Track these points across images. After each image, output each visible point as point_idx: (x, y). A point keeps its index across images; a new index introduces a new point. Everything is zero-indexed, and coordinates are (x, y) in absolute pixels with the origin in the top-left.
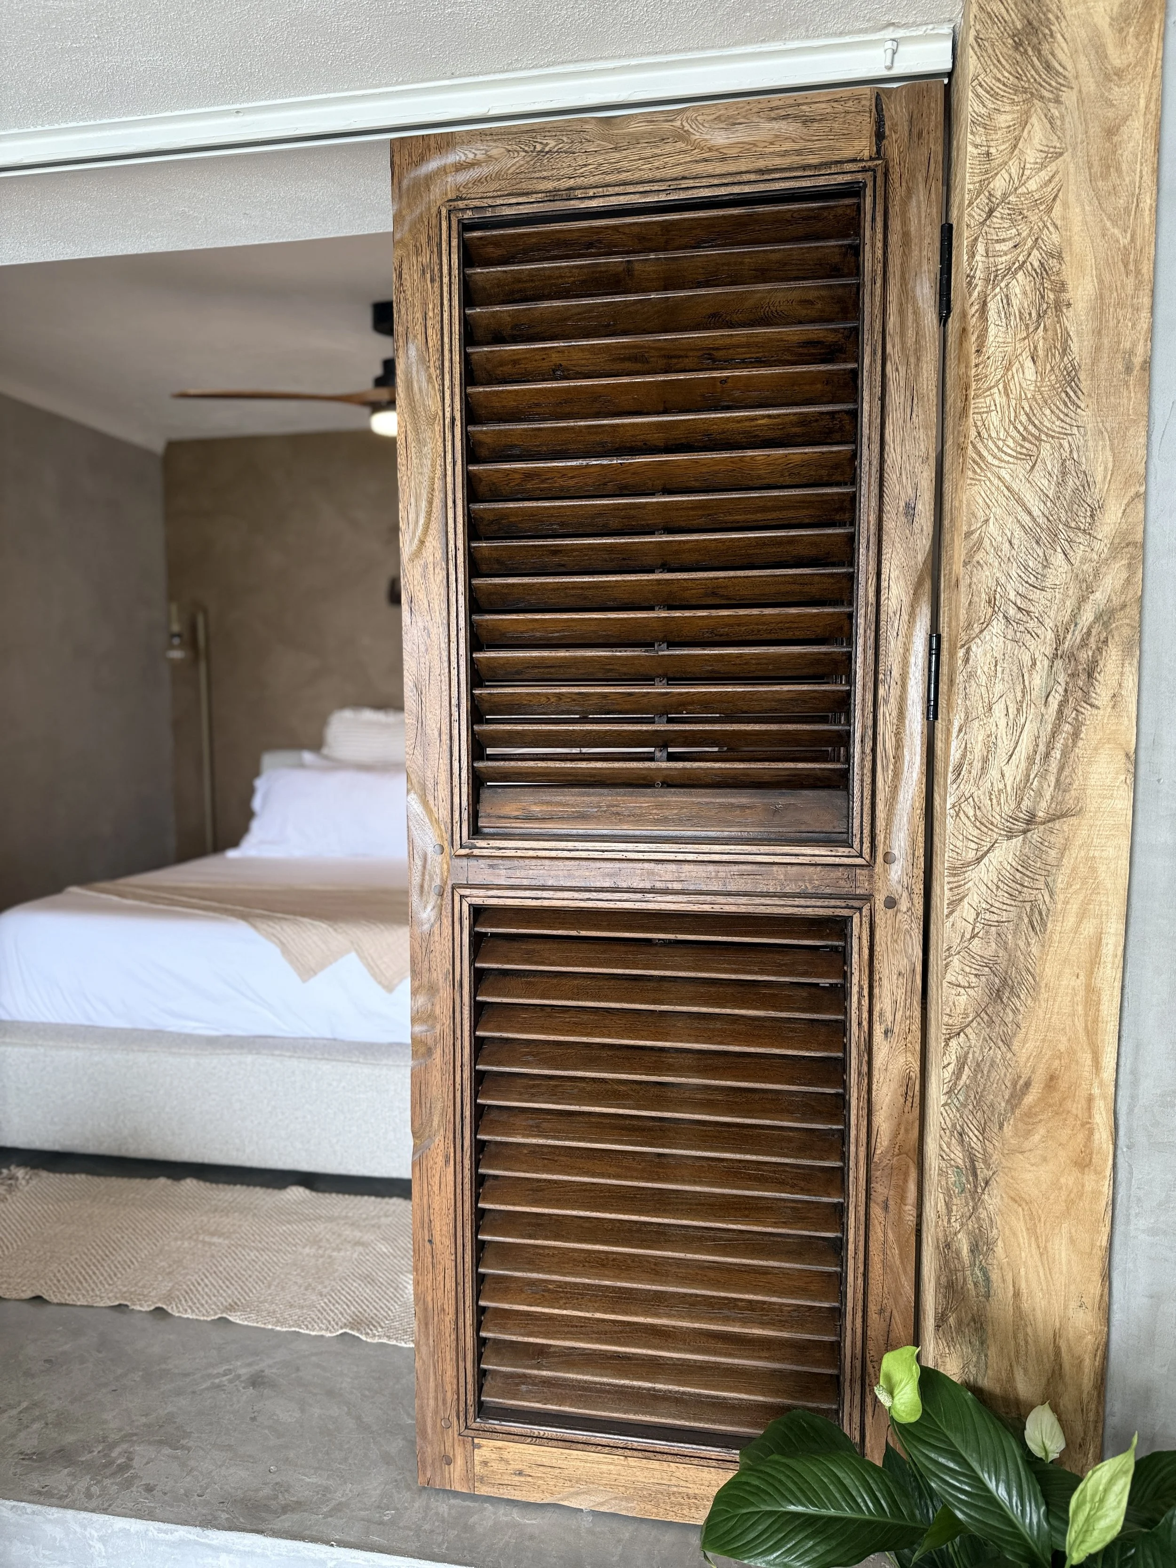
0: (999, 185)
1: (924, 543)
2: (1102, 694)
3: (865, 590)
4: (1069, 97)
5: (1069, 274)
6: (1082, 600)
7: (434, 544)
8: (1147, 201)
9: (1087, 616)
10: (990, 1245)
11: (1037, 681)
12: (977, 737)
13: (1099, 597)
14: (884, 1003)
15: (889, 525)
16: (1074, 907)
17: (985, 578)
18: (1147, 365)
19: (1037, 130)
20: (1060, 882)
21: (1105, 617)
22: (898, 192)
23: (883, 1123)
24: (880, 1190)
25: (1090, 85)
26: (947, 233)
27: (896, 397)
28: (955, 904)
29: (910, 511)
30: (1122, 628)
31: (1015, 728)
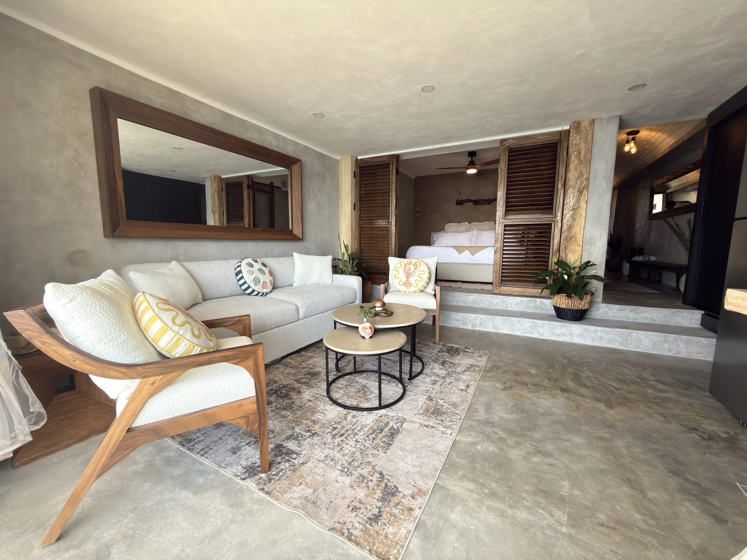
0: (574, 142)
1: (563, 181)
2: (583, 195)
3: (556, 186)
4: (582, 133)
5: (581, 151)
6: (581, 185)
7: (503, 184)
8: (591, 143)
9: (582, 187)
10: (567, 256)
11: (576, 194)
12: (568, 200)
13: (583, 185)
14: (556, 233)
15: (559, 179)
16: (579, 218)
17: (570, 184)
18: (590, 160)
19: (578, 137)
20: (577, 215)
21: (584, 187)
22: (562, 142)
23: (555, 247)
24: (554, 254)
25: (585, 132)
26: (568, 147)
27: (561, 164)
28: (565, 219)
29: (562, 177)
30: (586, 188)
31: (573, 199)
